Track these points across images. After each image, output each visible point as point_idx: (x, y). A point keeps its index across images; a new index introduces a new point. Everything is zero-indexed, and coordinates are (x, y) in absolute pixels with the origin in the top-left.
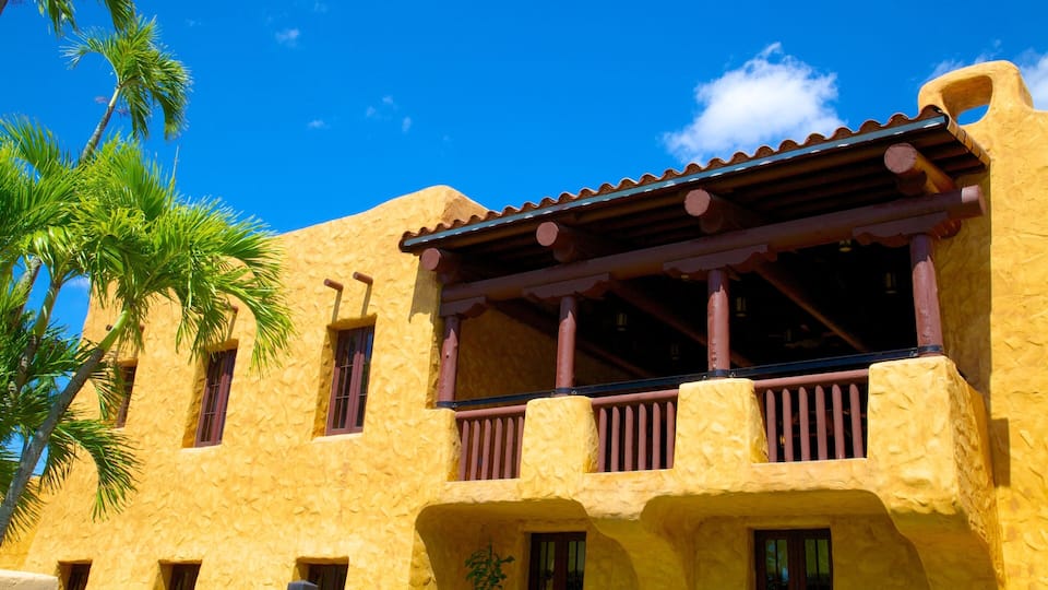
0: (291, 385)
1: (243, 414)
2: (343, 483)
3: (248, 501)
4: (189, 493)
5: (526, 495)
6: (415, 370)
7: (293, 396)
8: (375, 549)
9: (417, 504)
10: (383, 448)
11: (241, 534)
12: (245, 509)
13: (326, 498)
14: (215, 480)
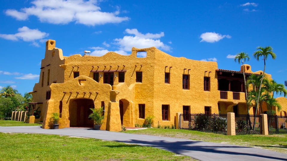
0: (200, 84)
1: (193, 86)
2: (209, 98)
3: (196, 98)
4: (186, 96)
5: (229, 101)
6: (216, 85)
7: (201, 85)
8: (214, 105)
9: (218, 101)
10: (213, 94)
11: (195, 103)
12: (195, 99)
13: (207, 99)
14: (190, 95)
